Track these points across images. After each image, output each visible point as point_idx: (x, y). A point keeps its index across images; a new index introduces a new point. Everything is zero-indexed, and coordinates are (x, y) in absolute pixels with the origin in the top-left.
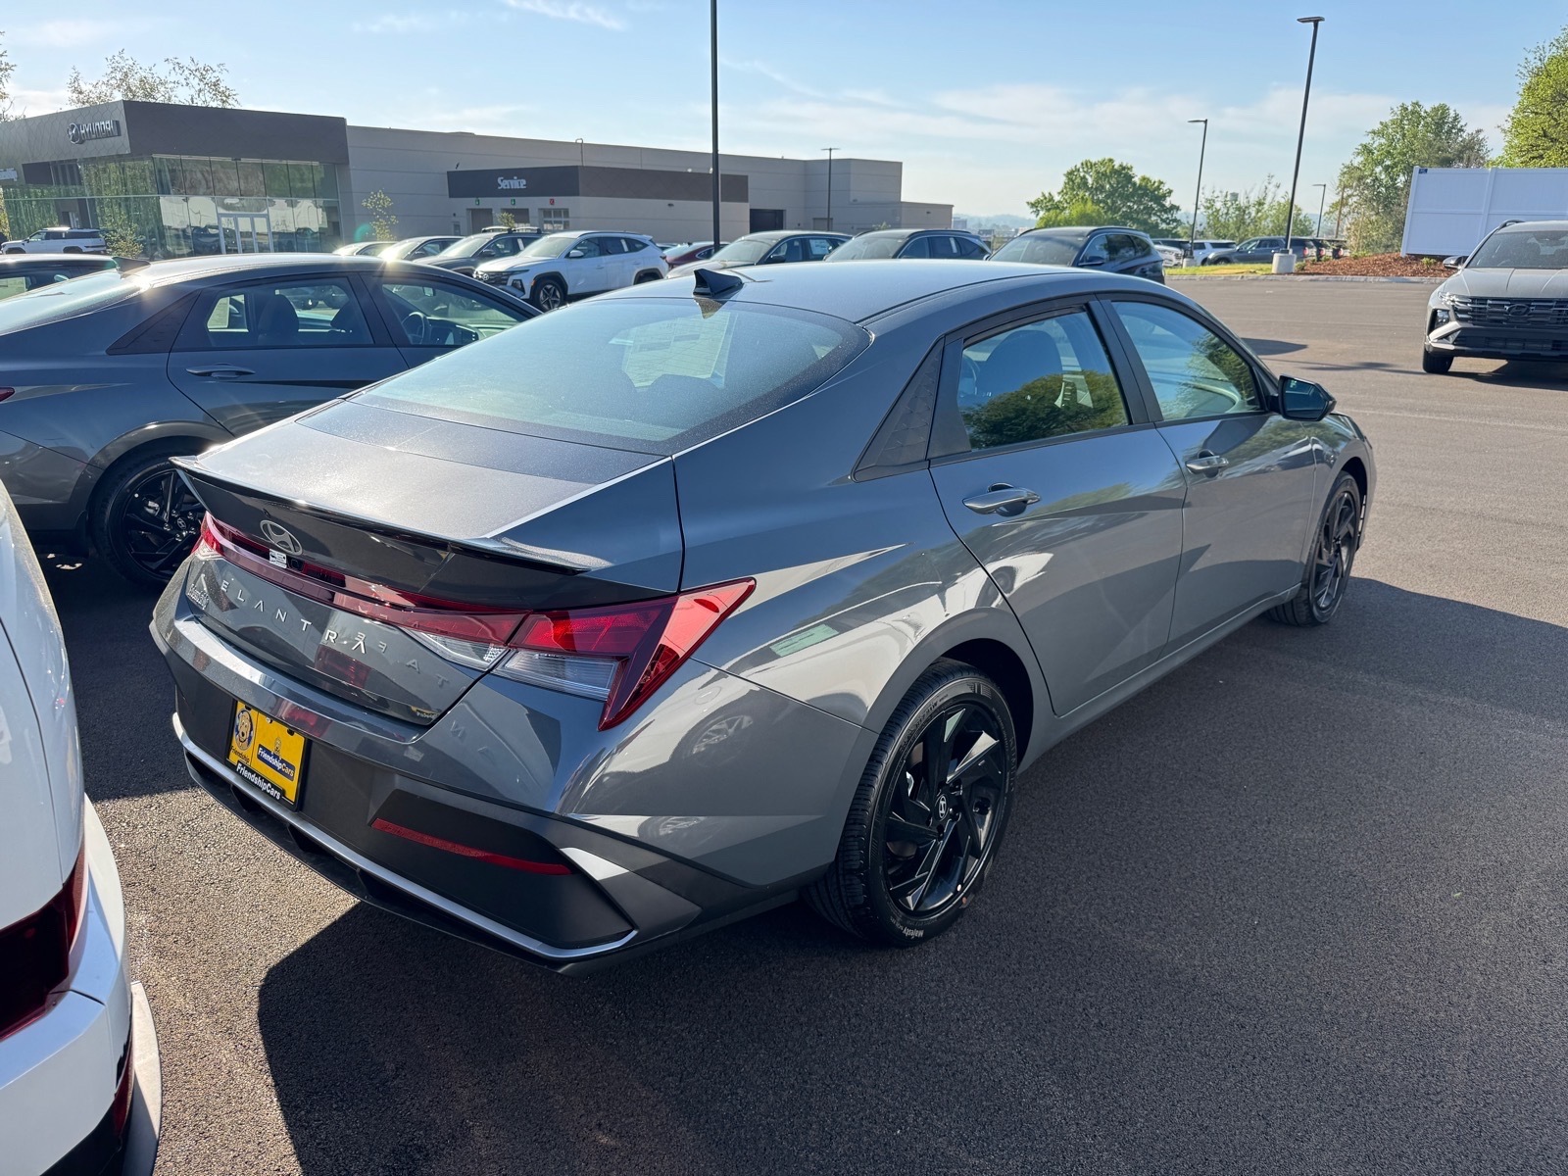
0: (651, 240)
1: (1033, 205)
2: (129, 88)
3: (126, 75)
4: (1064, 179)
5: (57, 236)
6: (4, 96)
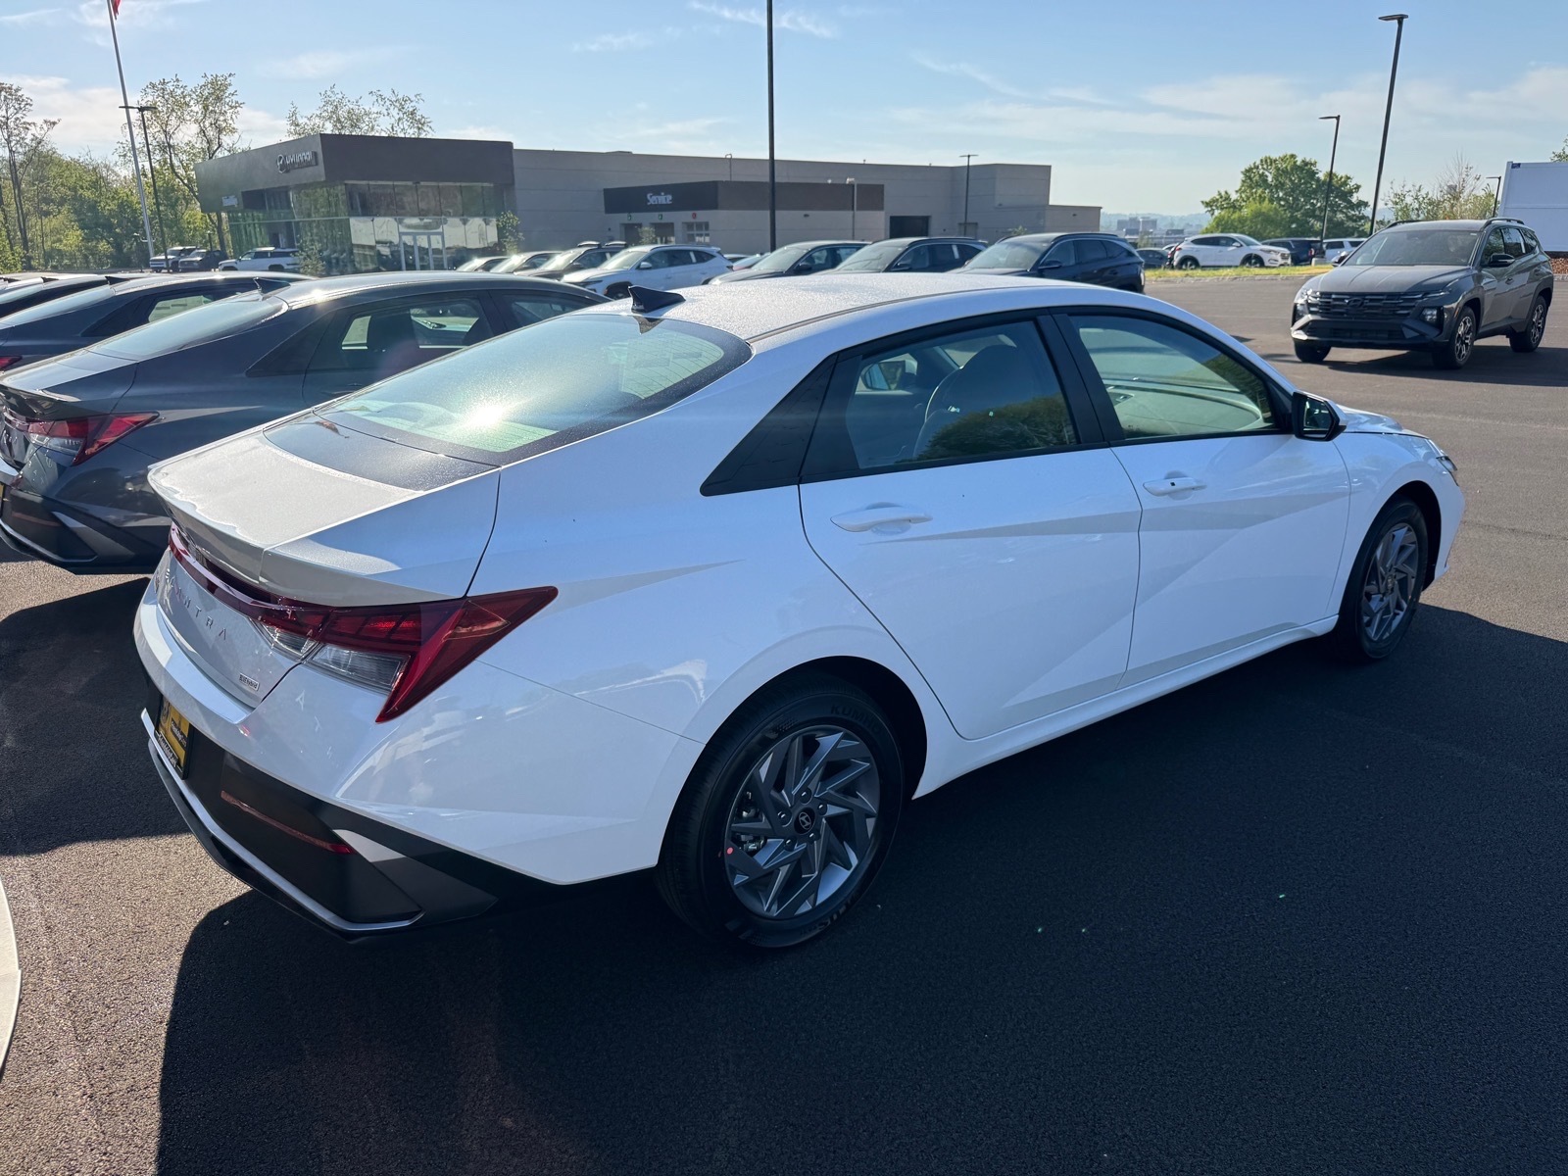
0: (719, 252)
1: (1207, 204)
2: (339, 120)
3: (336, 107)
4: (1242, 177)
5: (264, 255)
6: (233, 131)
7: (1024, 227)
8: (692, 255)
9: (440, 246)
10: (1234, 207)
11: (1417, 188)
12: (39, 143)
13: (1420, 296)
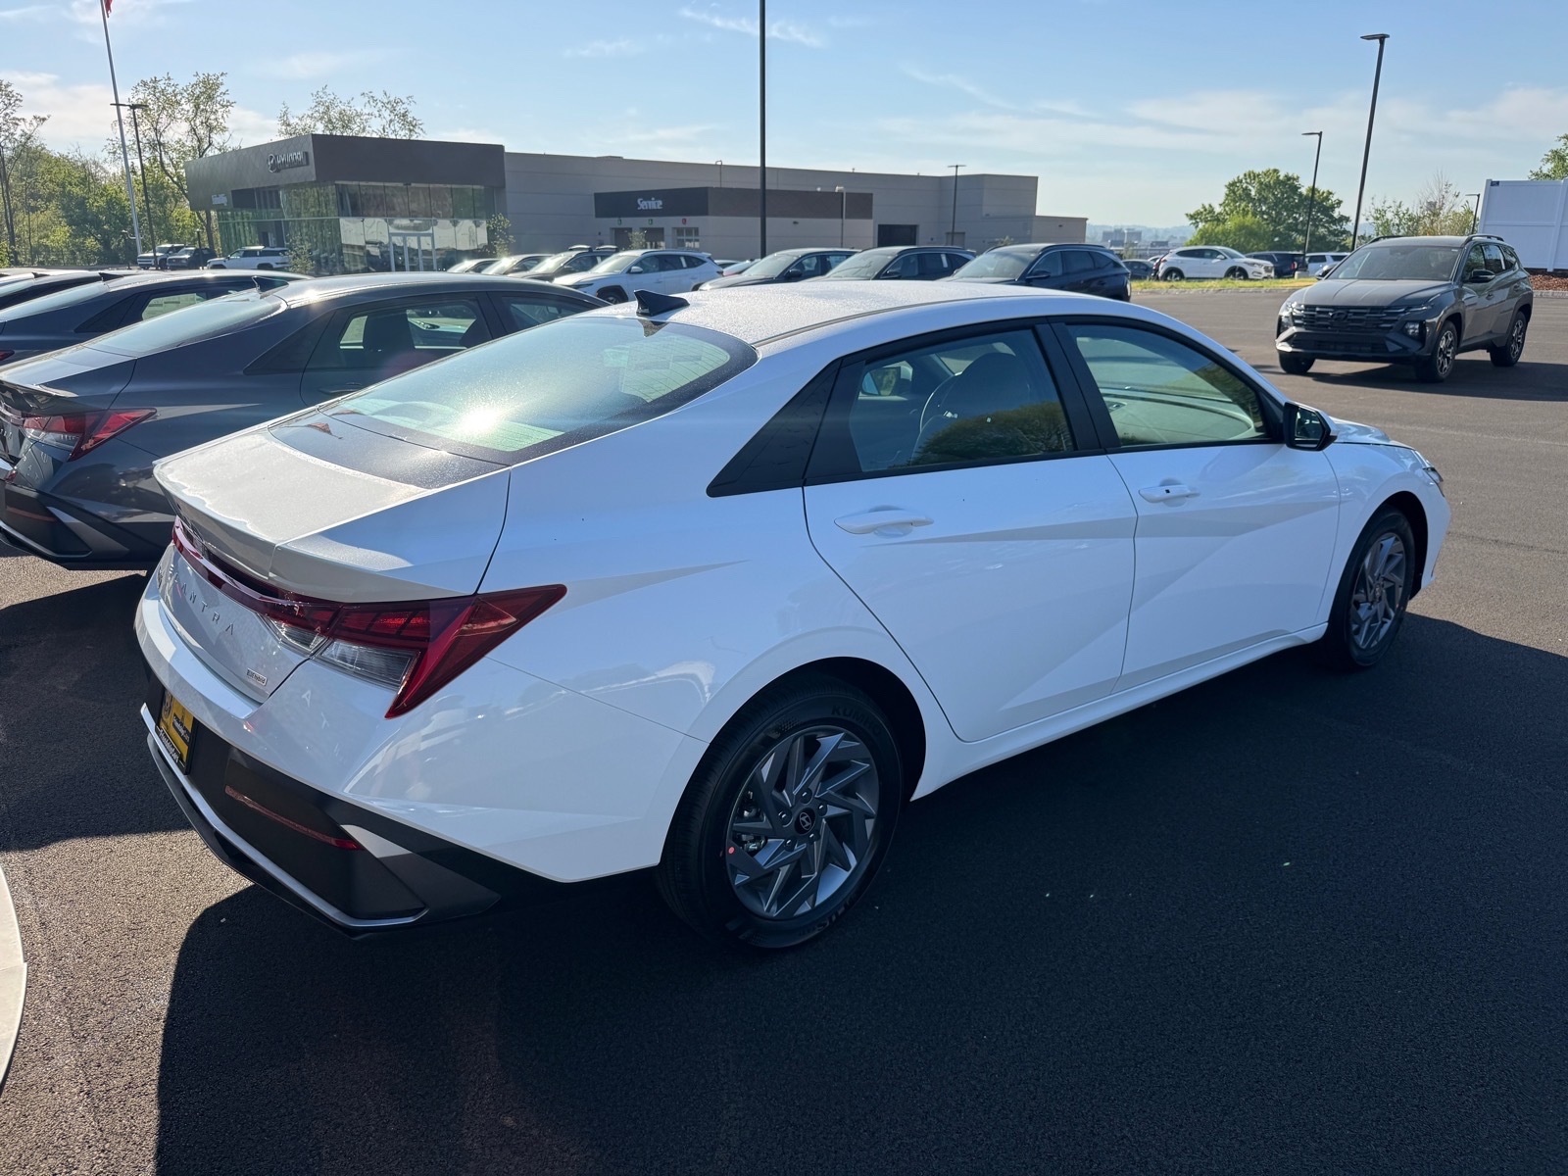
0: (709, 258)
1: (1192, 217)
2: (330, 121)
3: (328, 108)
4: (1226, 190)
5: (253, 253)
6: (224, 129)
7: (1010, 238)
8: (683, 260)
9: (429, 248)
10: (1218, 220)
11: (1398, 204)
12: (28, 139)
13: (1402, 310)
